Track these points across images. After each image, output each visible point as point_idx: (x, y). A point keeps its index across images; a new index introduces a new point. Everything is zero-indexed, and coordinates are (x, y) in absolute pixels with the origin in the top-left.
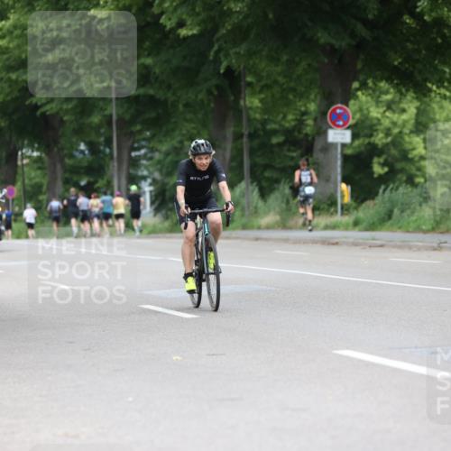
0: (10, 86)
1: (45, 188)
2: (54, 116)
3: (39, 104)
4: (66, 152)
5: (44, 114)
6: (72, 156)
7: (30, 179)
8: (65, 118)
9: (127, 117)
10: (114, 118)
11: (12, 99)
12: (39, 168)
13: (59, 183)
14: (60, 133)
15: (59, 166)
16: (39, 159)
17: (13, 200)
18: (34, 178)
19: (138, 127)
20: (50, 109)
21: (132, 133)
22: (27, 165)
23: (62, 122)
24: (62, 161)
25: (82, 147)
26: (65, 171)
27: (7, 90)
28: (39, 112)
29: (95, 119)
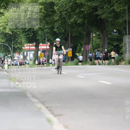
1: (101, 46)
2: (104, 19)
3: (99, 14)
4: (109, 32)
5: (101, 19)
6: (111, 34)
7: (95, 43)
8: (109, 20)
11: (90, 12)
12: (99, 38)
13: (106, 44)
15: (106, 38)
16: (99, 35)
17: (88, 50)
18: (97, 42)
20: (103, 17)
23: (107, 21)
24: (107, 36)
25: (115, 31)
26: (108, 40)
27: (87, 9)
28: (98, 18)
29: (120, 20)
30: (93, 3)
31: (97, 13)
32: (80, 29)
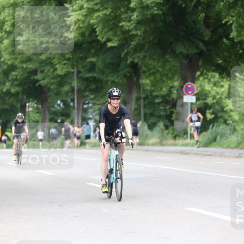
0: (23, 71)
2: (45, 87)
3: (38, 79)
4: (51, 104)
5: (40, 86)
6: (54, 107)
8: (51, 87)
9: (82, 88)
10: (76, 88)
12: (38, 112)
13: (47, 120)
14: (48, 95)
15: (47, 112)
16: (37, 108)
18: (35, 117)
19: (87, 93)
20: (42, 83)
21: (84, 96)
22: (31, 111)
23: (49, 89)
24: (49, 109)
25: (59, 102)
26: (50, 114)
27: (21, 73)
28: (37, 85)
29: (66, 88)
30: (30, 64)
31: (36, 77)
32: (12, 100)
